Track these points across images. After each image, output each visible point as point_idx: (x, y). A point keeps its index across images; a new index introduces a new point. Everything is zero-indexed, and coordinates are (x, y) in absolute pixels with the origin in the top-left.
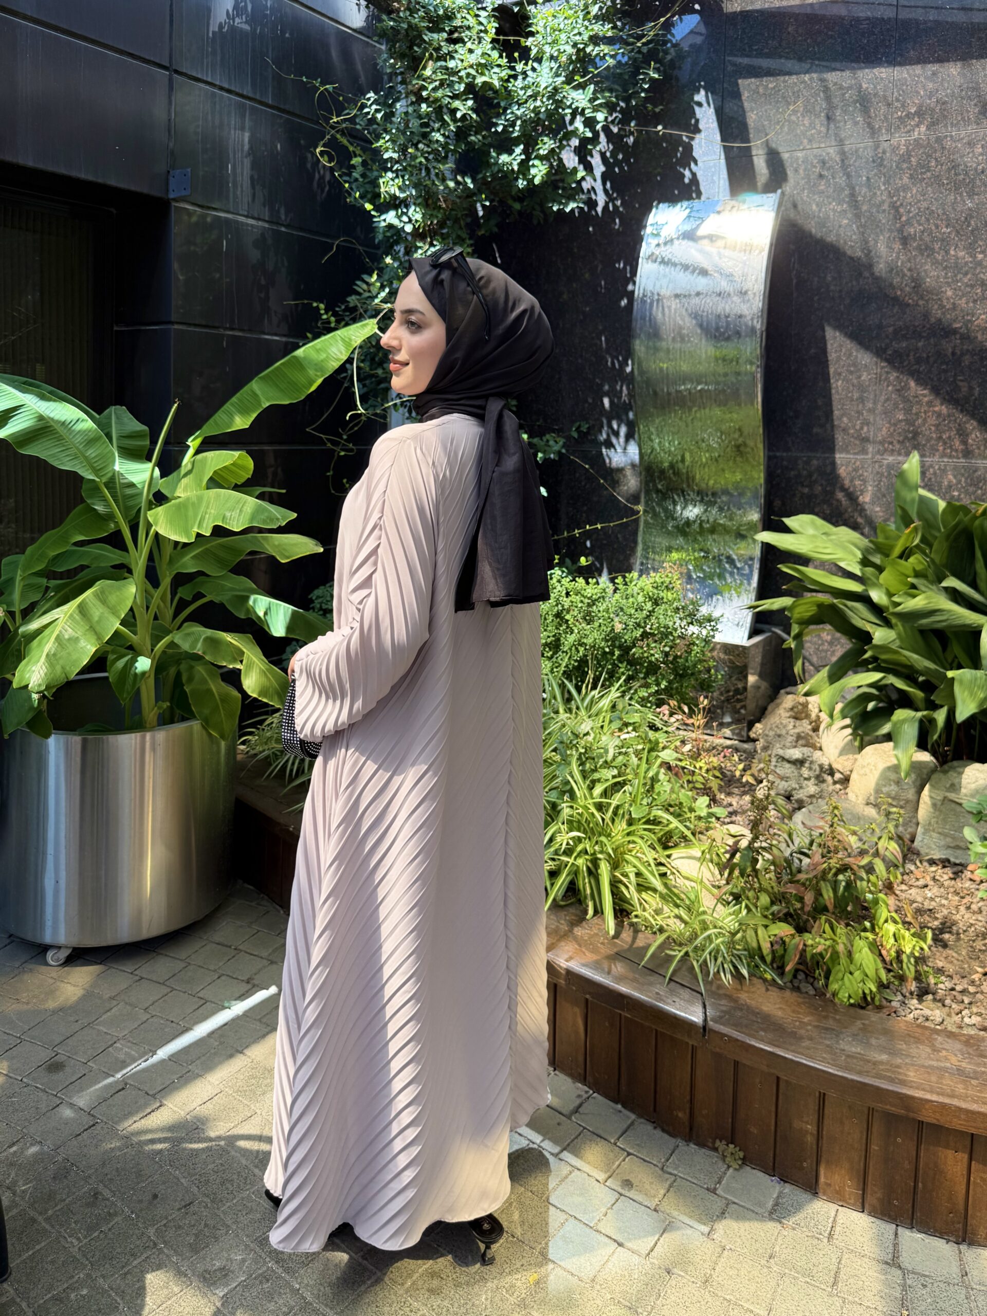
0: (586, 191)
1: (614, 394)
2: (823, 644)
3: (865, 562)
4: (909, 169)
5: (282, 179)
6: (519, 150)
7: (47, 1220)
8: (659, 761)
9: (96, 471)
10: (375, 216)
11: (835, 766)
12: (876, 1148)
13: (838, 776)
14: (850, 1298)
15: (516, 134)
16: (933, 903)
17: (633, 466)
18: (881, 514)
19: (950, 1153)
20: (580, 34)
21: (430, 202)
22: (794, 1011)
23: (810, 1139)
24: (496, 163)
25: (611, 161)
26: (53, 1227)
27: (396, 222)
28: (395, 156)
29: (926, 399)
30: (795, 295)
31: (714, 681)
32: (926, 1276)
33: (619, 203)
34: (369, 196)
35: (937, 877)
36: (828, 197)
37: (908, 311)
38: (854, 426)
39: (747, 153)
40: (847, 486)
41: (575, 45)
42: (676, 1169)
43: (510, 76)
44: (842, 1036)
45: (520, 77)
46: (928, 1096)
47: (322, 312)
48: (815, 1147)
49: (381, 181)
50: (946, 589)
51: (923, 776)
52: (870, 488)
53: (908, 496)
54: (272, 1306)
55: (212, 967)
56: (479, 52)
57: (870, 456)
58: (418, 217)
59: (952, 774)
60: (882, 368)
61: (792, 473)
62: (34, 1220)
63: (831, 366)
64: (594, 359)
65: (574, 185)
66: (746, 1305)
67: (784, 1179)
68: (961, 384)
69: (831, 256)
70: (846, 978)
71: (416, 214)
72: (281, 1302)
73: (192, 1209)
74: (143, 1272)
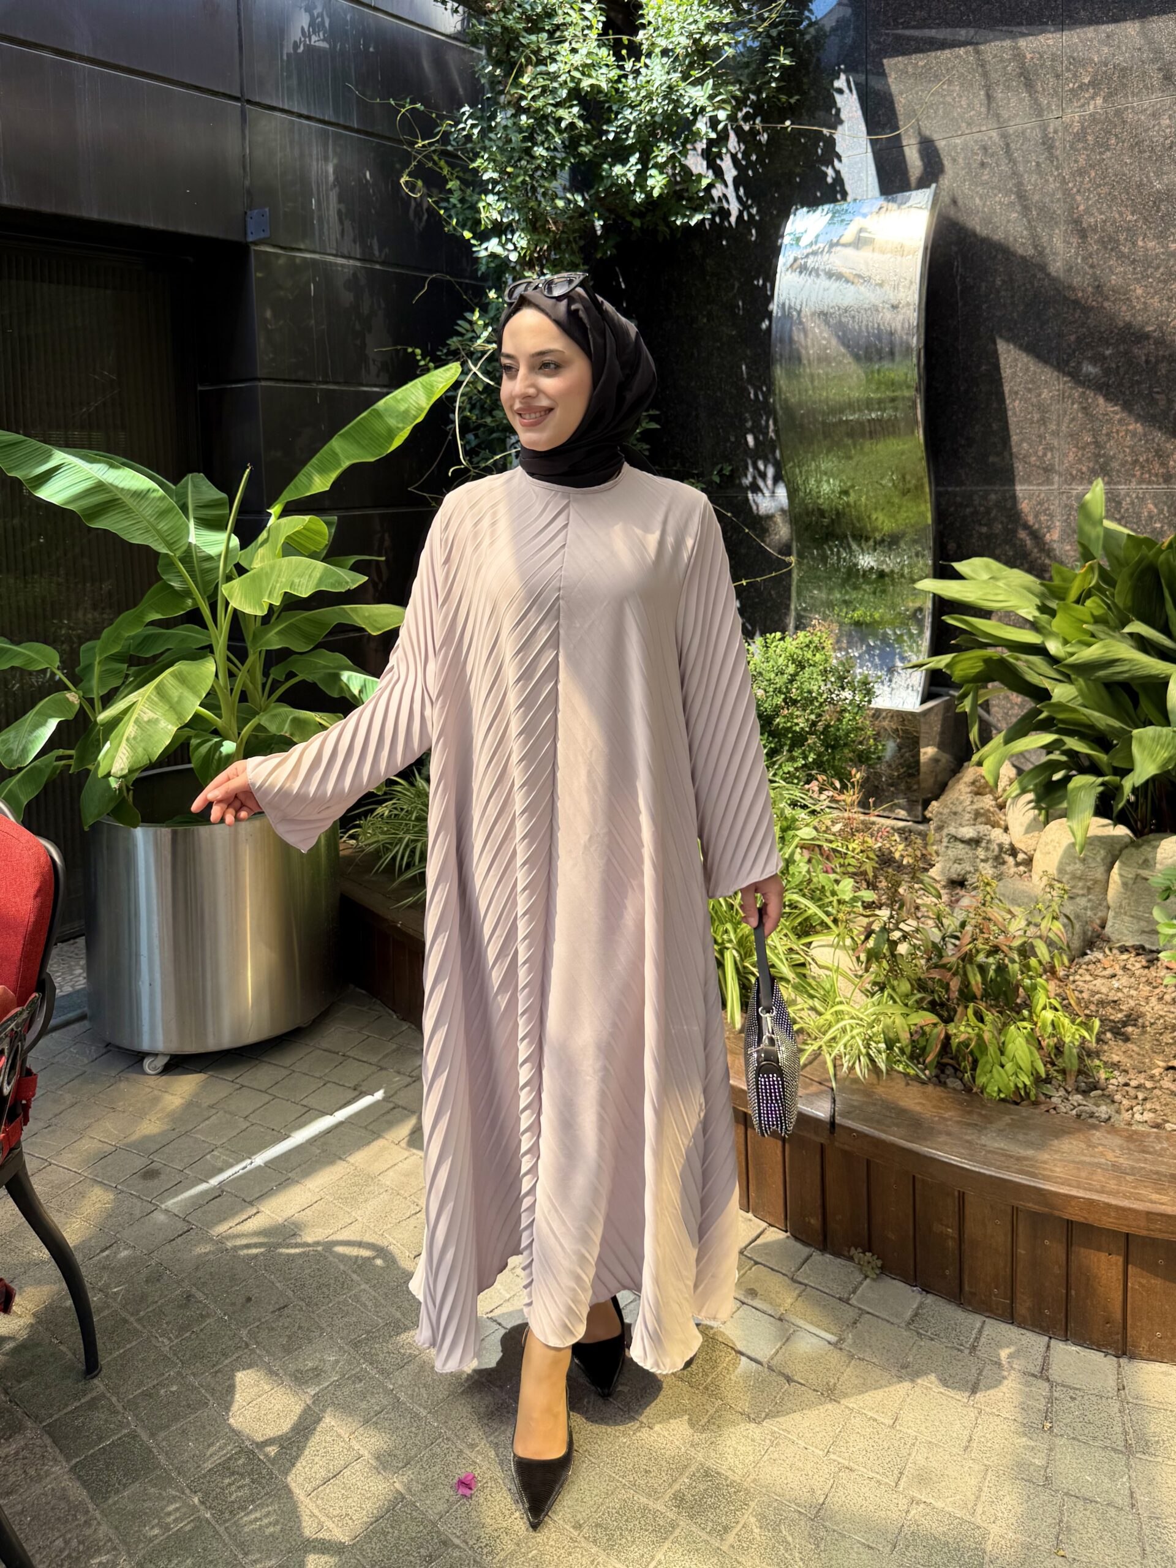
0: (716, 199)
1: (759, 430)
2: (1012, 708)
3: (1043, 609)
4: (1085, 149)
5: (373, 211)
6: (633, 159)
7: (139, 1320)
8: (797, 840)
9: (169, 545)
10: (475, 246)
11: (1017, 845)
12: (1023, 1252)
13: (1021, 857)
14: (987, 1409)
15: (630, 142)
16: (1120, 995)
17: (782, 510)
18: (1072, 553)
19: (1103, 1256)
20: (696, 22)
21: (538, 224)
22: (934, 1107)
23: (951, 1244)
24: (610, 176)
25: (744, 163)
26: (144, 1327)
27: (499, 250)
28: (496, 175)
29: (1118, 416)
30: (960, 304)
31: (874, 753)
32: (1077, 1389)
33: (754, 211)
34: (469, 223)
35: (1128, 966)
36: (992, 188)
37: (1091, 315)
38: (1036, 453)
39: (896, 143)
40: (1031, 523)
41: (690, 35)
42: (807, 1278)
43: (620, 77)
44: (985, 1132)
45: (630, 77)
46: (1074, 1192)
47: (419, 358)
48: (957, 1252)
49: (481, 205)
50: (1131, 634)
51: (1114, 852)
52: (1058, 524)
53: (1094, 532)
54: (364, 1405)
55: (317, 1074)
56: (583, 51)
57: (1056, 486)
58: (523, 243)
59: (1146, 848)
60: (1065, 382)
61: (968, 510)
62: (125, 1321)
63: (1005, 384)
64: (734, 391)
65: (701, 194)
66: (870, 1414)
67: (926, 1289)
68: (1158, 397)
69: (1000, 257)
70: (994, 1070)
71: (521, 240)
72: (373, 1401)
73: (286, 1311)
74: (234, 1370)
